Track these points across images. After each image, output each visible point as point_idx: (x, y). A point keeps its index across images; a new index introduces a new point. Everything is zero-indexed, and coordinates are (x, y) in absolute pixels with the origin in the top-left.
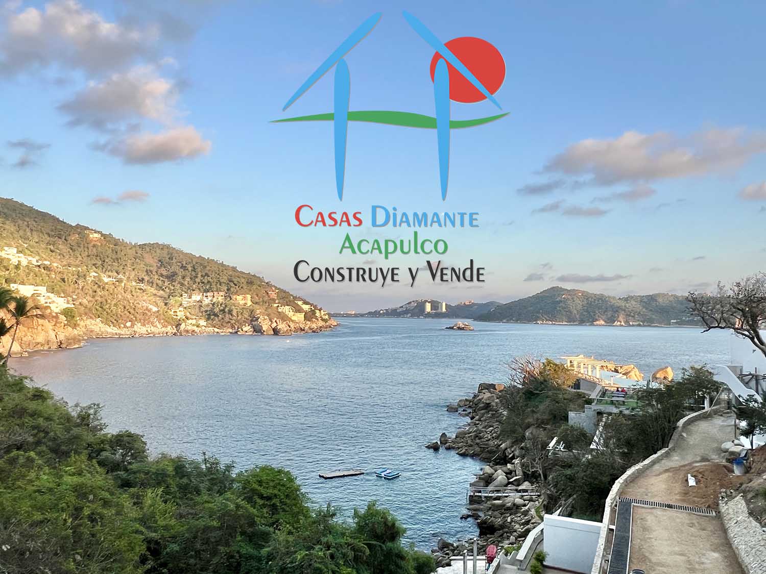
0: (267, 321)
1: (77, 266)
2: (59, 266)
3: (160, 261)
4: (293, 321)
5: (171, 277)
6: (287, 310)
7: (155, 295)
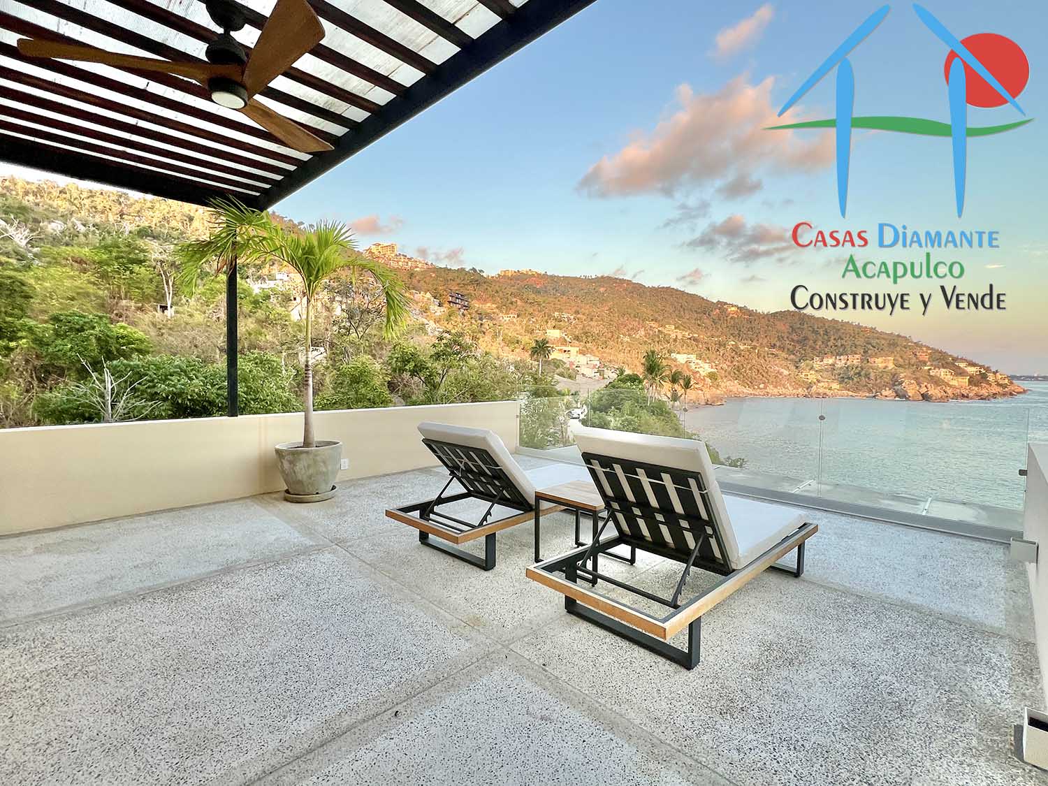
1: (719, 336)
2: (705, 338)
3: (791, 327)
4: (950, 386)
5: (802, 342)
6: (943, 373)
7: (786, 359)
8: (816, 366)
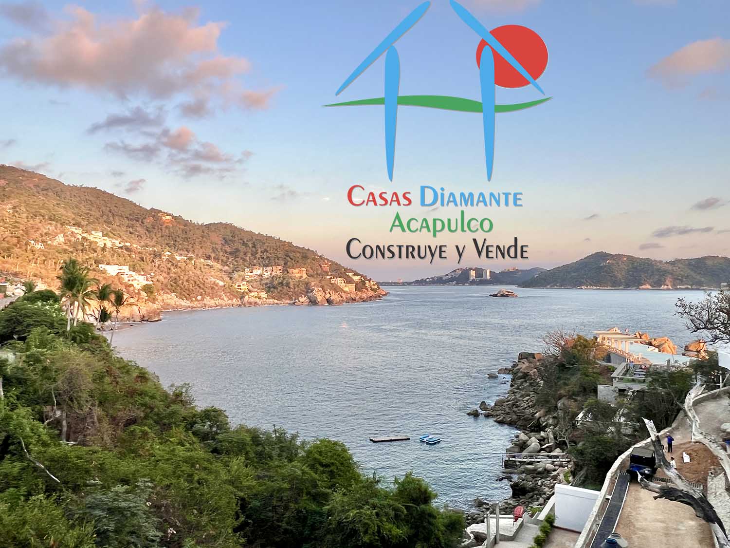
0: (321, 293)
1: (154, 246)
2: (139, 247)
3: (224, 239)
4: (344, 292)
5: (235, 253)
6: (339, 282)
7: (221, 270)
8: (248, 278)
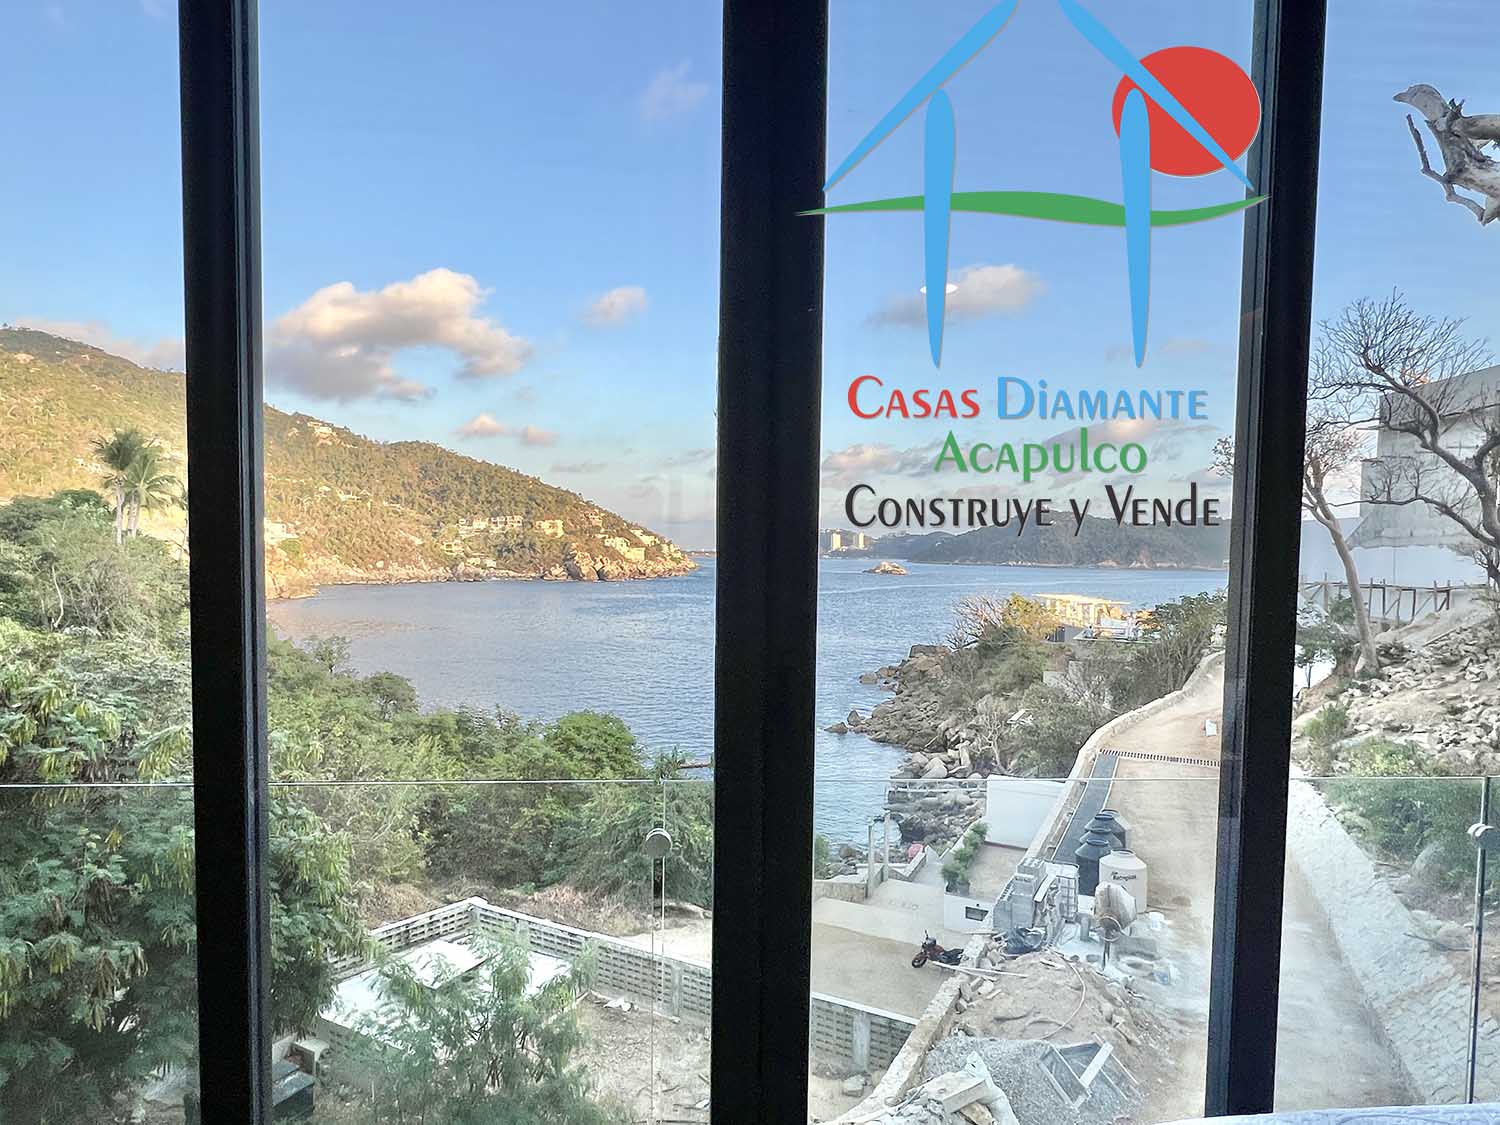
0: (588, 560)
1: (299, 476)
2: (272, 477)
3: (423, 469)
4: (627, 560)
5: (441, 495)
6: (618, 544)
7: (418, 520)
8: (464, 532)
